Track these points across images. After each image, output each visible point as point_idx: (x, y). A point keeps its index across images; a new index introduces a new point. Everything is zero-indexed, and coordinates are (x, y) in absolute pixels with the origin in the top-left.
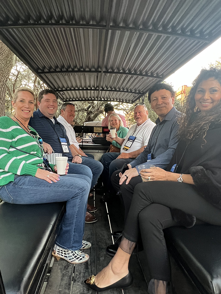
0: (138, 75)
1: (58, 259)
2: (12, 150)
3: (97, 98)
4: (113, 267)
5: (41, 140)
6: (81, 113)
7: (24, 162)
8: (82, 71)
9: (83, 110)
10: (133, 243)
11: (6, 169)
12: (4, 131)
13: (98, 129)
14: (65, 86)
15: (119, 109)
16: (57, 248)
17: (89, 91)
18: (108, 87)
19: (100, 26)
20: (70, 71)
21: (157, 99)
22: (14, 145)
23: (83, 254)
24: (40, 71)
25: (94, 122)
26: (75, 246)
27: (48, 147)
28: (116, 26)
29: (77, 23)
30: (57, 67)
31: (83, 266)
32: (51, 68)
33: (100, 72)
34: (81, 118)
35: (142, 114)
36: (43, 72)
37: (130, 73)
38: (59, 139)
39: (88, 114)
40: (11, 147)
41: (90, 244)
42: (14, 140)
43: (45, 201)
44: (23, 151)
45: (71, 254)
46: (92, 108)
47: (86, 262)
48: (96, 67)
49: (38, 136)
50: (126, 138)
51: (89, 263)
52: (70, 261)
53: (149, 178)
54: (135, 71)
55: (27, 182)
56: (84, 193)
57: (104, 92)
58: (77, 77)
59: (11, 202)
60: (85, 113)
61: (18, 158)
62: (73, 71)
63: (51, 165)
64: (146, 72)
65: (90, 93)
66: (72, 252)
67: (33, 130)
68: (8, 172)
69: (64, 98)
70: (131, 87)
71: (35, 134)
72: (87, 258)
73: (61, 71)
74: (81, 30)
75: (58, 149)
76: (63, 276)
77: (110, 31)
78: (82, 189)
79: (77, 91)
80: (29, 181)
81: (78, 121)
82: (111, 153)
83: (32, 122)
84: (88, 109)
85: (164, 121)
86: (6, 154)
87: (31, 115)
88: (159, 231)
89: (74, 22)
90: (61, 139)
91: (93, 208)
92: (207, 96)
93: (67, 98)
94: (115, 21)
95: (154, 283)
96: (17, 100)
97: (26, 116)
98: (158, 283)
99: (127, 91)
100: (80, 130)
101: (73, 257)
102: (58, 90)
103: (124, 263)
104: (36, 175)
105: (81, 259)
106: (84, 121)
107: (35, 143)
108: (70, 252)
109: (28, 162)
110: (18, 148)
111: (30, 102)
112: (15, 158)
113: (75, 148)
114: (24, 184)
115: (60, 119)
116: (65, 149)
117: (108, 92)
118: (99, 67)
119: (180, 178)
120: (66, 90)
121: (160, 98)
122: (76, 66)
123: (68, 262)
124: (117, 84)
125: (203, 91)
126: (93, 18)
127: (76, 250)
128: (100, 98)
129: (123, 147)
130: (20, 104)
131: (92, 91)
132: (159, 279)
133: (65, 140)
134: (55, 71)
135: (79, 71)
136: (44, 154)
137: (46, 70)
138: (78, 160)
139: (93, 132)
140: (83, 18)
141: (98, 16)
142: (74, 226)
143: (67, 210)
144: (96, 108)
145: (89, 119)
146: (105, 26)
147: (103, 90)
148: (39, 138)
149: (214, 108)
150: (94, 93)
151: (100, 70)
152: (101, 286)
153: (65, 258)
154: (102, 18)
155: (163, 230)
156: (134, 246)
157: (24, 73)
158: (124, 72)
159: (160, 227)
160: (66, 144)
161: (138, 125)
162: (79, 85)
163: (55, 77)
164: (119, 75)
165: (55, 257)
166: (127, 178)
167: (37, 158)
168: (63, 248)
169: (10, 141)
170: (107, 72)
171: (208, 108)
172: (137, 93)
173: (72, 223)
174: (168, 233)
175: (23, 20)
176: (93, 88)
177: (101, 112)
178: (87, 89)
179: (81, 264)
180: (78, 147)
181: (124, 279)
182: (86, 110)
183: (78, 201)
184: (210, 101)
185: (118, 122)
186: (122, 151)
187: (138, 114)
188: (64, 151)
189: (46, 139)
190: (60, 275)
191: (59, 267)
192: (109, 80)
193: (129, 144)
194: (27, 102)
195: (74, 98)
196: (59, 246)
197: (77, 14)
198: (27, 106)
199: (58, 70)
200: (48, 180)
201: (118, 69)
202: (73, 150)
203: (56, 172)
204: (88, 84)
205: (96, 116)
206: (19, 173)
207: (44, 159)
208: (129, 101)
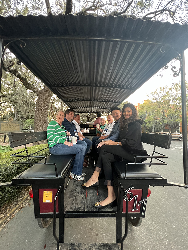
0: (109, 102)
1: (72, 179)
2: (55, 134)
3: (91, 111)
4: (92, 178)
5: (66, 131)
6: (84, 118)
7: (60, 138)
8: (84, 101)
9: (85, 116)
10: (100, 168)
11: (53, 141)
12: (53, 126)
13: (91, 126)
14: (77, 106)
15: (104, 116)
16: (71, 174)
17: (87, 109)
18: (96, 106)
19: (90, 86)
20: (79, 101)
21: (114, 114)
22: (56, 132)
23: (82, 177)
24: (66, 101)
25: (91, 122)
26: (79, 174)
27: (69, 133)
28: (96, 86)
29: (81, 85)
30: (73, 99)
31: (82, 182)
32: (70, 100)
33: (92, 101)
34: (84, 121)
35: (110, 119)
36: (67, 102)
37: (105, 101)
38: (74, 131)
39: (88, 118)
40: (55, 133)
41: (85, 174)
42: (56, 130)
43: (67, 154)
44: (59, 134)
45: (77, 177)
46: (90, 115)
47: (83, 180)
48: (90, 99)
49: (65, 129)
50: (104, 129)
51: (84, 180)
52: (77, 179)
53: (107, 144)
54: (107, 100)
55: (61, 146)
56: (83, 151)
57: (94, 109)
58: (82, 103)
59: (54, 154)
60: (87, 118)
61: (58, 137)
62: (80, 101)
63: (70, 140)
64: (112, 101)
65: (88, 109)
66: (78, 176)
67: (63, 126)
68: (54, 142)
69: (76, 112)
70: (107, 106)
71: (64, 128)
72: (83, 179)
73: (75, 101)
74: (83, 87)
75: (73, 134)
76: (74, 184)
77: (94, 88)
78: (82, 150)
79: (82, 109)
80: (62, 146)
81: (83, 122)
82: (97, 137)
83: (63, 123)
84: (88, 116)
85: (117, 122)
86: (53, 135)
87: (63, 120)
88: (109, 163)
89: (80, 85)
90: (74, 130)
91: (88, 161)
92: (127, 113)
93: (77, 112)
94: (96, 84)
95: (106, 181)
96: (58, 115)
97: (61, 121)
98: (108, 181)
99: (105, 109)
100: (83, 126)
101: (78, 178)
102: (73, 108)
103: (97, 177)
104: (64, 144)
105: (81, 179)
106: (86, 122)
107: (64, 131)
108: (77, 176)
109: (61, 139)
110: (58, 133)
111: (63, 116)
112: (56, 137)
113: (80, 134)
114: (60, 146)
115: (74, 122)
116: (76, 134)
117: (96, 109)
118: (91, 99)
119: (118, 144)
120: (77, 108)
121: (115, 113)
122: (81, 99)
123: (76, 180)
124: (100, 105)
125: (125, 112)
126: (87, 83)
127: (79, 175)
128: (93, 111)
129: (102, 134)
130: (59, 117)
131: (89, 109)
132: (108, 180)
133: (76, 130)
134: (72, 101)
135: (83, 101)
136: (67, 136)
137: (68, 101)
138: (82, 139)
139: (89, 128)
140: (83, 83)
141: (89, 82)
142: (78, 165)
143: (76, 158)
144: (92, 115)
145: (88, 121)
146: (92, 86)
147: (94, 108)
148: (65, 130)
149: (130, 118)
150: (90, 109)
151: (91, 100)
152: (88, 186)
153: (75, 178)
154: (90, 84)
155: (111, 163)
156: (100, 169)
157: (56, 98)
158: (102, 101)
159: (109, 161)
160: (77, 132)
161: (109, 124)
162: (82, 106)
163: (72, 103)
164: (100, 102)
165: (71, 178)
166: (100, 145)
167: (65, 137)
168: (74, 174)
169: (55, 130)
170: (94, 101)
171: (128, 118)
172: (110, 109)
173: (78, 163)
174: (112, 164)
175: (61, 85)
176: (89, 107)
177: (95, 117)
178: (86, 108)
179: (81, 181)
180: (82, 134)
181: (96, 183)
182: (87, 117)
183: (80, 154)
184: (128, 115)
185: (104, 122)
186: (102, 136)
187: (109, 119)
188: (76, 135)
189: (68, 130)
190: (72, 184)
191: (72, 182)
192: (95, 104)
193: (105, 132)
194: (62, 115)
195: (80, 111)
196: (72, 173)
197: (81, 82)
198: (62, 117)
199: (73, 100)
200: (69, 145)
201: (99, 99)
202: (79, 135)
203: (72, 143)
204: (87, 106)
205: (92, 119)
206: (58, 143)
207: (67, 138)
208: (107, 112)
